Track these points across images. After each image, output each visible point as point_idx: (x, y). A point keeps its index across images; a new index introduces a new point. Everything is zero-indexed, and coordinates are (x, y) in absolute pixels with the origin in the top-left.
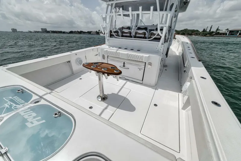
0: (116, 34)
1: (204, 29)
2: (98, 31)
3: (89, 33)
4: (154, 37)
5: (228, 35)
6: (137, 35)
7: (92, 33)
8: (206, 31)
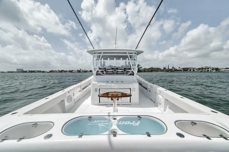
0: (102, 73)
1: (164, 68)
2: (79, 70)
3: (71, 71)
4: (130, 73)
5: (183, 71)
6: (118, 73)
7: (73, 72)
8: (166, 69)
